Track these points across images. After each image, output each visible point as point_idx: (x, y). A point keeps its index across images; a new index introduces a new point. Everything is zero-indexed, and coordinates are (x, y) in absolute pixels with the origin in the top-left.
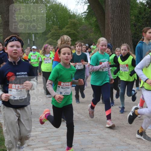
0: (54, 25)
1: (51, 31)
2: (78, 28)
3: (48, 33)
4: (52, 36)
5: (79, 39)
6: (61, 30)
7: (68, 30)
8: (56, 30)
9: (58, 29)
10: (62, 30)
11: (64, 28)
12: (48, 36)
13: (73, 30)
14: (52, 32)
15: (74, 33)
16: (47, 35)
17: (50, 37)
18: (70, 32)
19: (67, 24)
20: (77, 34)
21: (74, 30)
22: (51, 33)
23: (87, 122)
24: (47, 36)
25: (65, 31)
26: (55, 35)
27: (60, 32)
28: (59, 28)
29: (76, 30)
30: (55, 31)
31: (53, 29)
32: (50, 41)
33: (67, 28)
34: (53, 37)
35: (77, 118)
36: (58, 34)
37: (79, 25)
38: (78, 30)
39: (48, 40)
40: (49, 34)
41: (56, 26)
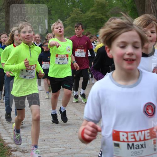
0: (75, 7)
1: (70, 16)
2: (107, 12)
3: (66, 19)
4: (72, 22)
6: (83, 14)
7: (93, 14)
8: (77, 14)
10: (86, 14)
11: (89, 11)
12: (67, 23)
13: (101, 15)
14: (72, 16)
16: (65, 21)
17: (69, 24)
18: (97, 17)
19: (93, 7)
21: (102, 14)
22: (70, 18)
25: (89, 15)
26: (76, 20)
27: (83, 16)
28: (81, 11)
29: (104, 14)
30: (75, 15)
31: (72, 12)
32: (69, 29)
33: (93, 11)
34: (72, 24)
36: (80, 19)
38: (108, 13)
40: (68, 19)
41: (78, 9)
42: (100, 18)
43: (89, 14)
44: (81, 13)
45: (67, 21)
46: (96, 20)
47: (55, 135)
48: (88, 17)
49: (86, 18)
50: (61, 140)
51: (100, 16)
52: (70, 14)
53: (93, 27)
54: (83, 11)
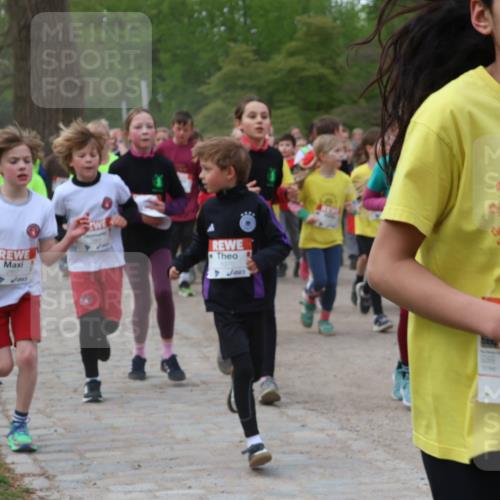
0: (235, 40)
1: (220, 69)
2: (338, 55)
3: (209, 76)
4: (227, 89)
5: (341, 102)
6: (262, 64)
7: (293, 62)
8: (242, 64)
9: (251, 56)
10: (271, 64)
11: (280, 53)
12: (209, 90)
13: (318, 65)
14: (225, 70)
15: (320, 78)
16: (205, 83)
17: (217, 95)
18: (304, 73)
19: (291, 39)
20: (333, 78)
21: (322, 62)
22: (219, 75)
23: (380, 464)
24: (203, 89)
25: (280, 66)
26: (240, 83)
27: (260, 70)
28: (256, 52)
29: (328, 62)
30: (237, 67)
32: (218, 111)
33: (292, 54)
34: (228, 94)
35: (339, 446)
36: (250, 78)
37: (341, 42)
38: (341, 61)
39: (206, 104)
40: (215, 79)
41: (244, 47)
42: (314, 77)
43: (280, 62)
44: (256, 60)
45: (209, 84)
46: (302, 82)
47: (172, 449)
48: (276, 73)
49: (273, 77)
50: (191, 464)
51: (315, 69)
52: (221, 64)
53: (292, 103)
54: (263, 54)
